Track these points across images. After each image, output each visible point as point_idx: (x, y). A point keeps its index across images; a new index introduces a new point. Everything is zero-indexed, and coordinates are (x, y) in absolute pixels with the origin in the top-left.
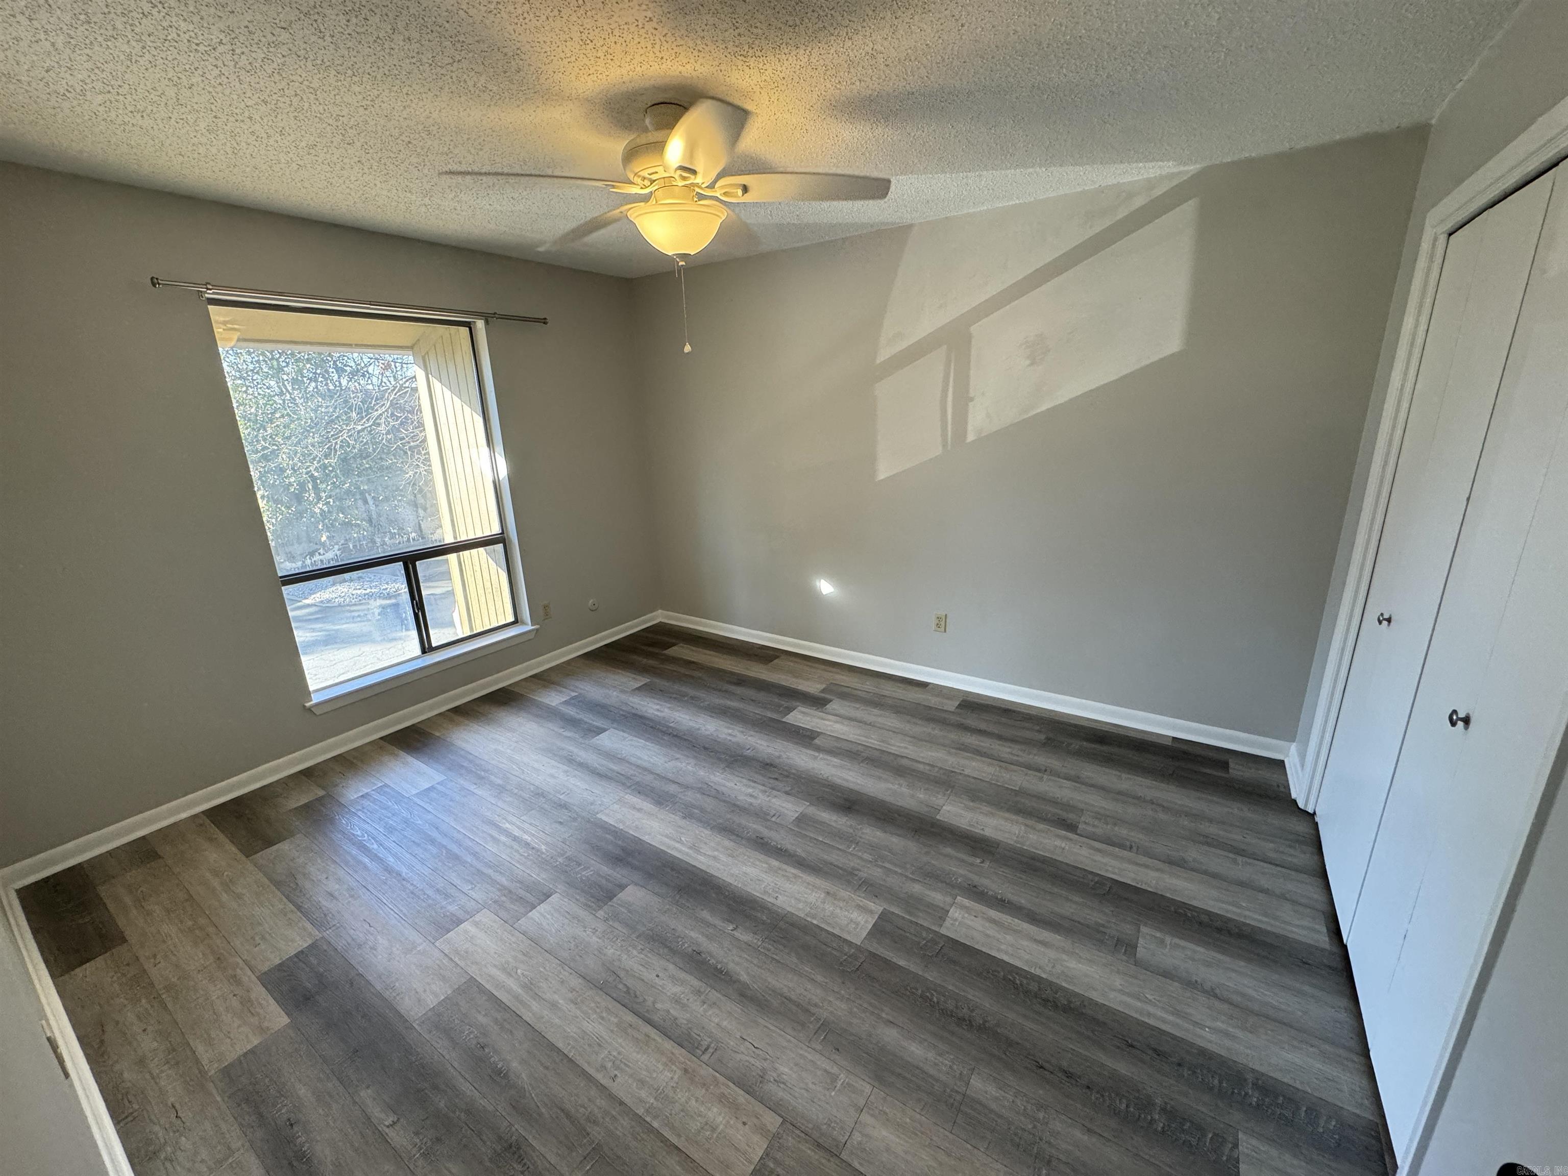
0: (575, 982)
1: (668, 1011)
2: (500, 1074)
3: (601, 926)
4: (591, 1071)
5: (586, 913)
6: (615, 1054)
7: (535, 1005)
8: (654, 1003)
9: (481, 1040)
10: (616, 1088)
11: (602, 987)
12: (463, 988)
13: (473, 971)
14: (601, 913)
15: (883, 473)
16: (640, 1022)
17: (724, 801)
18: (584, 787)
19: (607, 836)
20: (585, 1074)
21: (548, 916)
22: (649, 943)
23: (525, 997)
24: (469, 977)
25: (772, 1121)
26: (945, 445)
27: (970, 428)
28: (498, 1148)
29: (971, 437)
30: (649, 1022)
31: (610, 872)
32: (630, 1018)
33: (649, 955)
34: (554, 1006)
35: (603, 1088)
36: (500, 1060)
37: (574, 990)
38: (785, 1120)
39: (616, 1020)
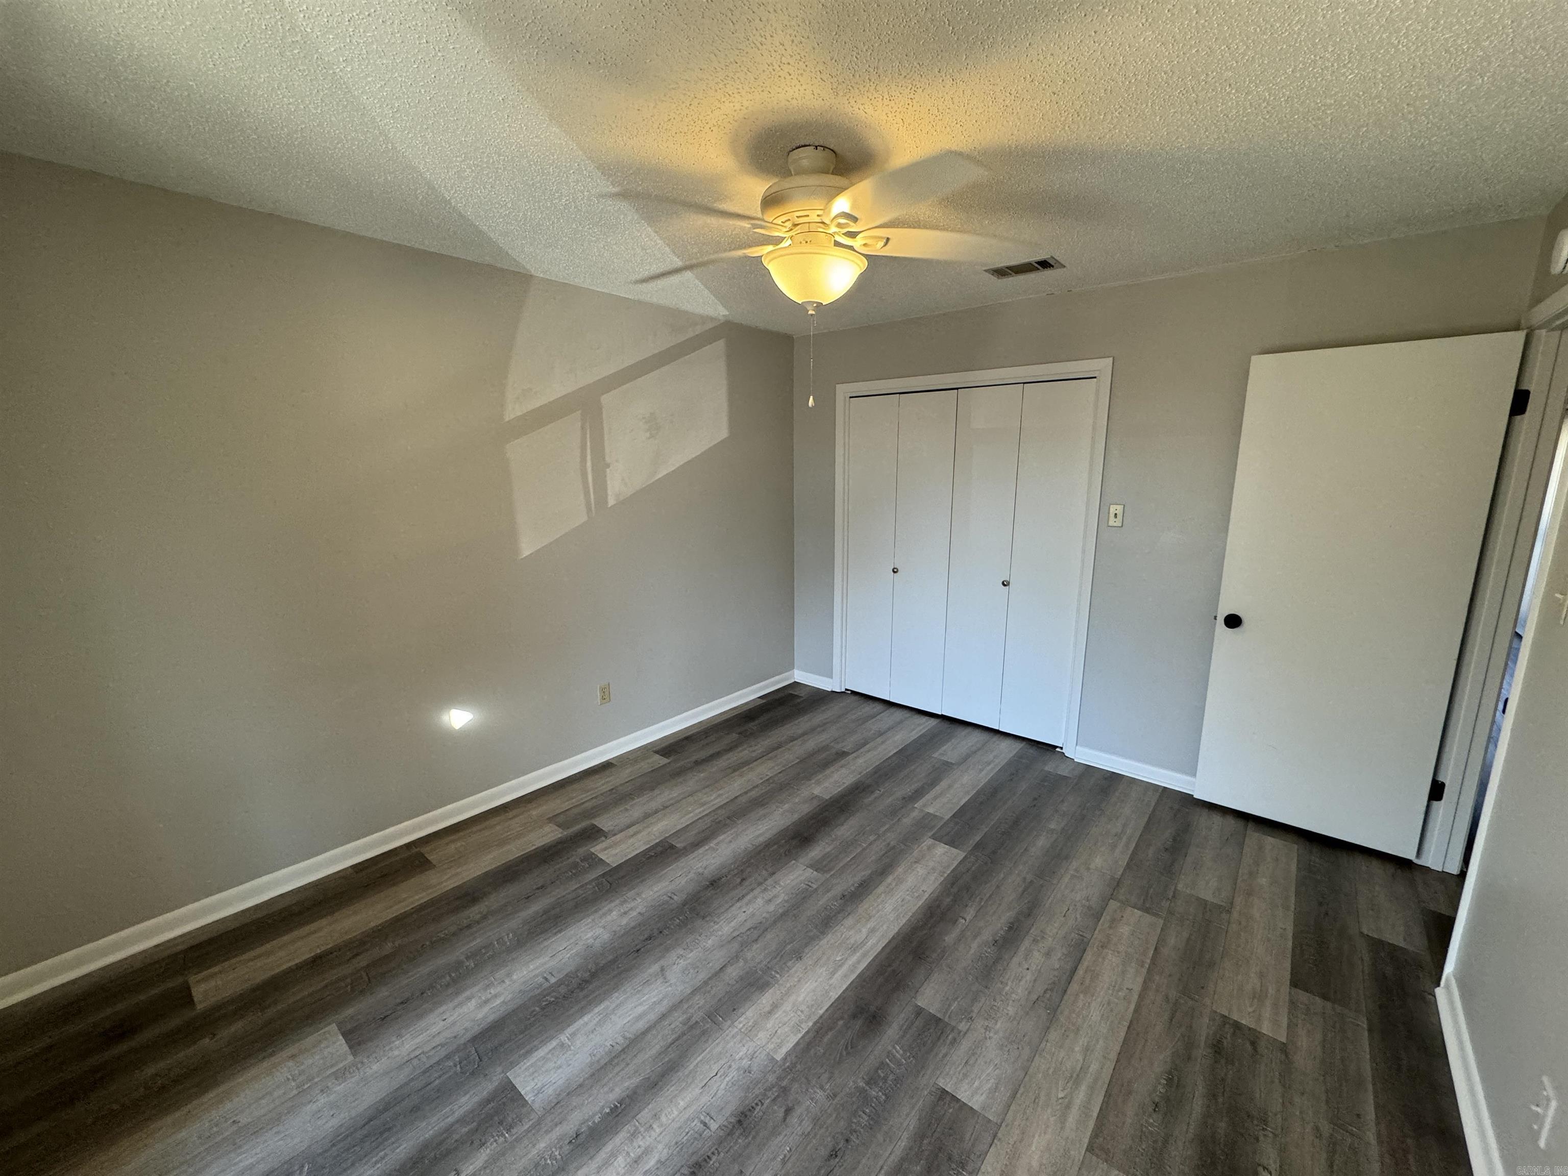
0: (1053, 1035)
1: (1060, 959)
2: (1170, 1079)
3: (979, 1024)
4: (1132, 1007)
5: (964, 1042)
6: (1110, 992)
7: (1094, 1067)
8: (1054, 970)
9: (1151, 1110)
10: (1137, 988)
11: (1053, 1011)
12: (1104, 1156)
13: (1078, 1153)
14: (963, 1026)
15: (527, 549)
16: (1076, 978)
17: (775, 922)
18: (698, 1091)
19: (826, 1040)
20: (1137, 1010)
21: (976, 1084)
22: (993, 979)
23: (1088, 1079)
24: (1087, 1153)
25: (1113, 905)
26: (589, 510)
27: (609, 492)
28: (1223, 1061)
29: (611, 502)
30: (1074, 971)
31: (895, 1026)
32: (1074, 987)
33: (1007, 977)
34: (1087, 1050)
35: (1141, 997)
36: (1159, 1084)
37: (1063, 1035)
38: (1111, 898)
39: (1081, 996)
